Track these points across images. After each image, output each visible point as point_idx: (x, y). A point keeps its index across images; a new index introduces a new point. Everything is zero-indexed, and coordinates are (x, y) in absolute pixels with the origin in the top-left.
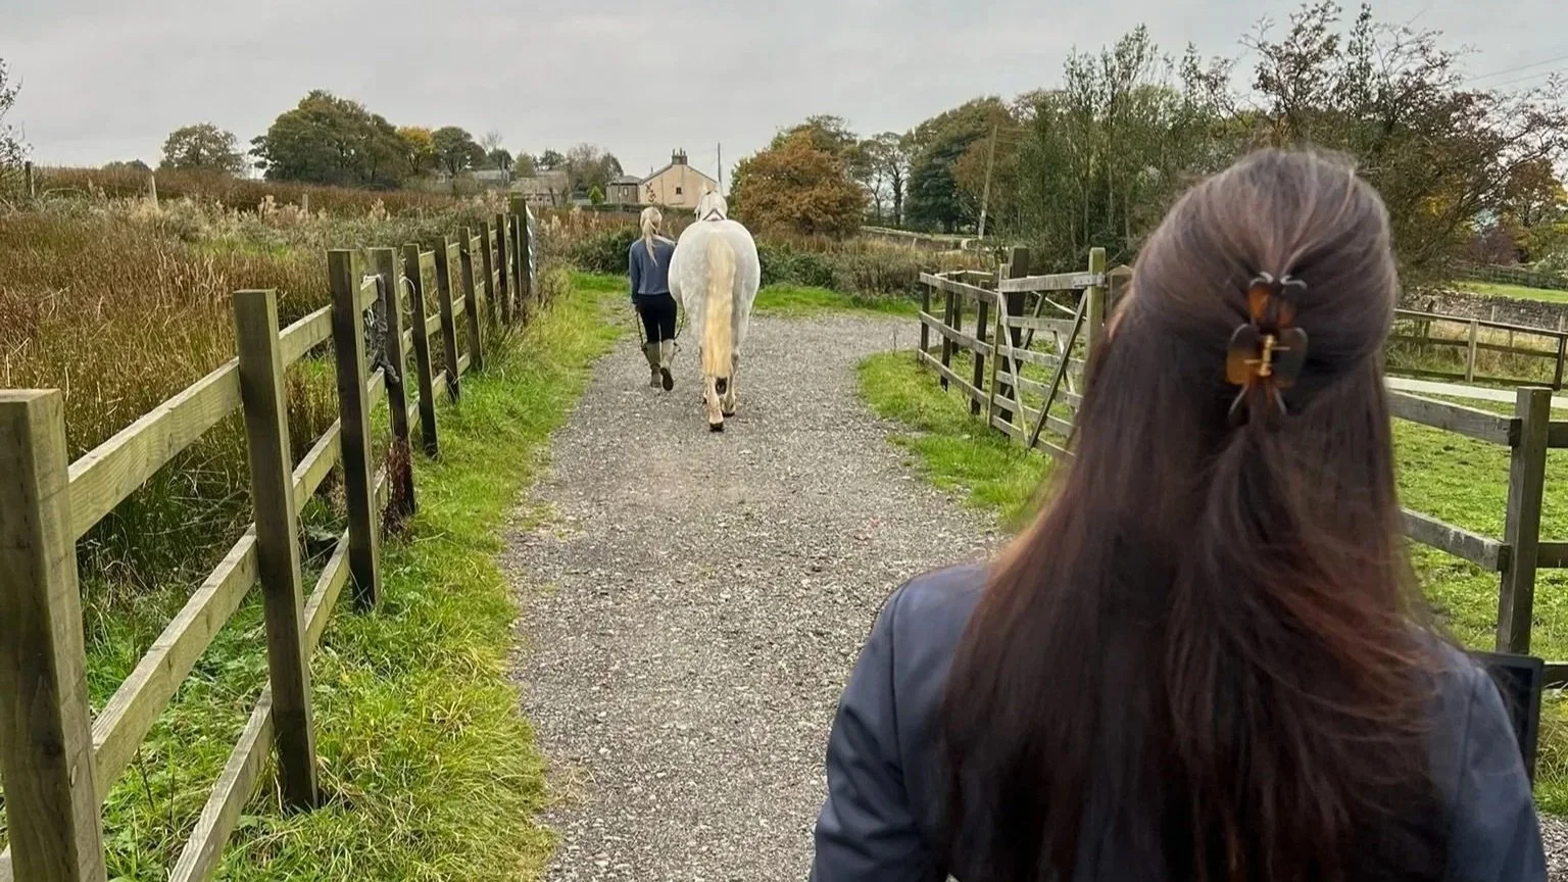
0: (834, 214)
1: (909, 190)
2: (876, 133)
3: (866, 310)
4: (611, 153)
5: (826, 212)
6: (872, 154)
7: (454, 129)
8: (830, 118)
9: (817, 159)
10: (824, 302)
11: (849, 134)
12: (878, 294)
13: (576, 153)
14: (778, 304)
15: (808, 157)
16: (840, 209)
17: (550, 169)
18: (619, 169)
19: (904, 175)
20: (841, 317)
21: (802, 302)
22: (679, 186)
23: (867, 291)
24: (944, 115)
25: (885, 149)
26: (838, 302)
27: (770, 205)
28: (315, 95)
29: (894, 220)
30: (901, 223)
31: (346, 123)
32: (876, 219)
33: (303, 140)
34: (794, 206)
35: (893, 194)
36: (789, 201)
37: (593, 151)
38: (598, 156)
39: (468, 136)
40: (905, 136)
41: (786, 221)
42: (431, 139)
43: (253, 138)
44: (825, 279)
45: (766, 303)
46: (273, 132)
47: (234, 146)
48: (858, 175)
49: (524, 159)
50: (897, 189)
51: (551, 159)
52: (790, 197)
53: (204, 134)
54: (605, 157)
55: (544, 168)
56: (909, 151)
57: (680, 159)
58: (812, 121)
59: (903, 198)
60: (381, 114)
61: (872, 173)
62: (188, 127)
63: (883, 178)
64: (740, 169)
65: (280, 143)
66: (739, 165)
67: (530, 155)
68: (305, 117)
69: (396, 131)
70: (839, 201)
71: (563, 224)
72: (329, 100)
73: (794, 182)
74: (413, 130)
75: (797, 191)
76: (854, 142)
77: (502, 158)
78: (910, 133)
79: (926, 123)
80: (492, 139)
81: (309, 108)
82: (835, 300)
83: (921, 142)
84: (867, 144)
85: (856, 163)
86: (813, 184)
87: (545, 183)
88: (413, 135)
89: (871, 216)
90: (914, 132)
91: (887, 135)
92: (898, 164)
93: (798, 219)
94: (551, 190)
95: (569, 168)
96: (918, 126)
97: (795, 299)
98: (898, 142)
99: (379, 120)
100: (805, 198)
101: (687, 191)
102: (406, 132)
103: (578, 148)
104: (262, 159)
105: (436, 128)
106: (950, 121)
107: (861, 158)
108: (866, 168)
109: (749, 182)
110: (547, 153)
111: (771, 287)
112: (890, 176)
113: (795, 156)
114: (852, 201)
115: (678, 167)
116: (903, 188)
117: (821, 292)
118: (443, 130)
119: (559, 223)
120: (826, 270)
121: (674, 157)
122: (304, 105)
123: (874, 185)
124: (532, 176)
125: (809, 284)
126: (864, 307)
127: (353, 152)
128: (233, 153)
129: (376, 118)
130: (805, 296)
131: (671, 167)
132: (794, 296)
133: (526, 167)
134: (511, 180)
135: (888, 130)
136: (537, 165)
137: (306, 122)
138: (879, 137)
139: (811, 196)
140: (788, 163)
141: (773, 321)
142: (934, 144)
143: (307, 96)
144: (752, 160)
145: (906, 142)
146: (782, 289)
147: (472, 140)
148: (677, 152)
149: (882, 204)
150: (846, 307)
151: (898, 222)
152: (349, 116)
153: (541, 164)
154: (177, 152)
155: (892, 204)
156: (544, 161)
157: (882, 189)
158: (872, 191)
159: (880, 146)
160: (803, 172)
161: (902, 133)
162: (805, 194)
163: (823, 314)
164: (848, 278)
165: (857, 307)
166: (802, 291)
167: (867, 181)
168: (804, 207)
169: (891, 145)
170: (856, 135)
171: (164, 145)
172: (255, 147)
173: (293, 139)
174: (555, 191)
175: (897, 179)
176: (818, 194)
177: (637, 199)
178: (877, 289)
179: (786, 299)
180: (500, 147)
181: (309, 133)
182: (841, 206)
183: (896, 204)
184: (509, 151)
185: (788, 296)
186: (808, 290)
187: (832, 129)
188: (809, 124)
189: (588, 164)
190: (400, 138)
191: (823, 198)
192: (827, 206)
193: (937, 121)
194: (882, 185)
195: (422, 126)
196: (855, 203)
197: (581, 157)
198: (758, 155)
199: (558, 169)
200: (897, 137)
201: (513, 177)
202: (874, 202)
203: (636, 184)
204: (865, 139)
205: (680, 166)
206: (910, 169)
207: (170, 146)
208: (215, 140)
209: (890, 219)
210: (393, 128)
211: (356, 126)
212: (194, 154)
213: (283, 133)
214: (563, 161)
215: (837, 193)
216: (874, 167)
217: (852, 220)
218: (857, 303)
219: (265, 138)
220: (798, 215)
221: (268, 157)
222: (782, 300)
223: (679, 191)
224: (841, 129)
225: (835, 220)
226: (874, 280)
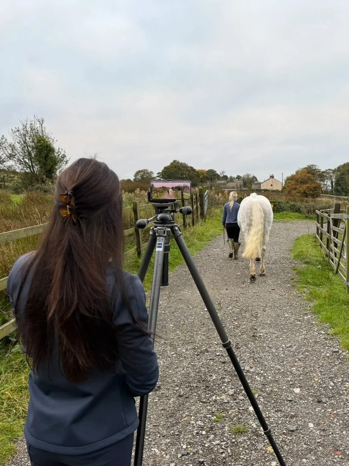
0: (313, 191)
1: (335, 184)
2: (326, 169)
3: (309, 220)
4: (255, 176)
5: (310, 191)
6: (325, 174)
7: (212, 170)
8: (313, 165)
9: (308, 176)
10: (296, 217)
11: (319, 170)
12: (313, 215)
13: (245, 176)
14: (282, 218)
15: (305, 176)
16: (314, 190)
17: (238, 180)
18: (256, 180)
19: (334, 180)
20: (300, 222)
21: (290, 217)
22: (272, 184)
23: (310, 214)
24: (345, 164)
25: (328, 173)
26: (301, 217)
27: (295, 189)
28: (175, 161)
29: (331, 192)
30: (333, 193)
31: (183, 168)
32: (326, 192)
33: (171, 173)
34: (301, 189)
35: (331, 185)
36: (300, 188)
37: (250, 175)
38: (251, 176)
39: (216, 172)
40: (334, 170)
41: (299, 193)
42: (206, 173)
43: (157, 173)
44: (298, 210)
45: (279, 218)
46: (163, 171)
47: (153, 175)
48: (321, 180)
49: (231, 177)
50: (332, 184)
51: (239, 177)
52: (300, 187)
53: (144, 172)
54: (253, 177)
55: (237, 180)
56: (335, 174)
57: (272, 177)
58: (308, 166)
59: (334, 186)
60: (192, 166)
61: (325, 180)
62: (141, 170)
63: (328, 181)
64: (287, 179)
65: (165, 174)
66: (286, 178)
67: (233, 176)
68: (171, 167)
69: (196, 170)
70: (314, 188)
71: (222, 196)
72: (178, 162)
73: (302, 182)
74: (201, 170)
75: (302, 185)
76: (320, 171)
77: (225, 177)
78: (335, 169)
79: (340, 166)
80: (223, 172)
81: (173, 165)
82: (300, 217)
83: (338, 171)
84: (324, 172)
85: (320, 177)
86: (307, 183)
87: (236, 184)
88: (201, 172)
89: (325, 191)
90: (336, 169)
91: (329, 170)
92: (332, 177)
93: (303, 192)
94: (237, 186)
95: (243, 180)
96: (338, 167)
97: (288, 217)
98: (332, 171)
99: (192, 168)
100: (304, 187)
101: (274, 185)
102: (199, 171)
103: (246, 175)
104: (160, 178)
105: (207, 170)
106: (347, 165)
107: (322, 176)
108: (323, 179)
109: (289, 183)
110: (237, 176)
111: (282, 213)
112: (330, 180)
113: (302, 175)
114: (318, 187)
115: (271, 179)
116: (334, 184)
117: (297, 214)
118: (209, 170)
119: (221, 195)
120: (299, 208)
121: (270, 176)
122: (171, 164)
123: (325, 183)
124: (233, 182)
125: (294, 212)
126: (308, 219)
127: (184, 176)
128: (152, 177)
129: (191, 167)
130: (291, 215)
131: (269, 179)
132: (288, 216)
133: (232, 180)
134: (227, 183)
135: (329, 168)
136: (235, 179)
137: (172, 168)
138: (327, 170)
139: (306, 186)
140: (300, 177)
141: (278, 224)
142: (342, 172)
143: (172, 161)
144: (290, 177)
145: (334, 171)
146: (285, 214)
147: (217, 173)
148: (271, 175)
149: (328, 188)
150: (303, 219)
151: (332, 193)
152: (183, 167)
153: (236, 179)
154: (137, 176)
155: (331, 188)
156: (237, 178)
157: (328, 184)
158: (325, 185)
159: (327, 172)
160: (303, 180)
161: (333, 169)
162: (304, 186)
163: (295, 221)
164: (305, 210)
165: (307, 219)
166: (291, 214)
167: (324, 182)
168: (304, 189)
169: (330, 172)
170: (320, 170)
171: (134, 175)
172: (158, 175)
173: (168, 173)
174: (238, 186)
175: (332, 181)
176: (308, 186)
177: (260, 188)
178: (313, 213)
179: (285, 217)
180: (225, 174)
181: (172, 171)
182: (315, 189)
183: (332, 188)
184: (227, 175)
185: (286, 216)
186: (293, 214)
187: (314, 168)
188: (308, 167)
189: (248, 179)
190: (197, 172)
191: (310, 187)
192: (310, 189)
193: (343, 165)
194: (328, 183)
195: (203, 169)
196: (319, 188)
197: (246, 177)
198: (292, 175)
199: (240, 180)
200: (332, 170)
201: (227, 182)
202: (326, 188)
203: (260, 184)
204: (323, 171)
205: (272, 179)
206: (335, 178)
207: (136, 175)
208: (148, 173)
209: (330, 192)
210: (195, 170)
211: (185, 169)
212: (142, 177)
213: (165, 171)
214: (242, 178)
215: (313, 185)
216: (325, 178)
217: (318, 193)
218: (307, 217)
219: (160, 173)
220: (302, 191)
221: (161, 178)
222: (284, 217)
223: (272, 185)
224: (316, 168)
225: (313, 193)
226: (312, 210)
